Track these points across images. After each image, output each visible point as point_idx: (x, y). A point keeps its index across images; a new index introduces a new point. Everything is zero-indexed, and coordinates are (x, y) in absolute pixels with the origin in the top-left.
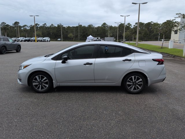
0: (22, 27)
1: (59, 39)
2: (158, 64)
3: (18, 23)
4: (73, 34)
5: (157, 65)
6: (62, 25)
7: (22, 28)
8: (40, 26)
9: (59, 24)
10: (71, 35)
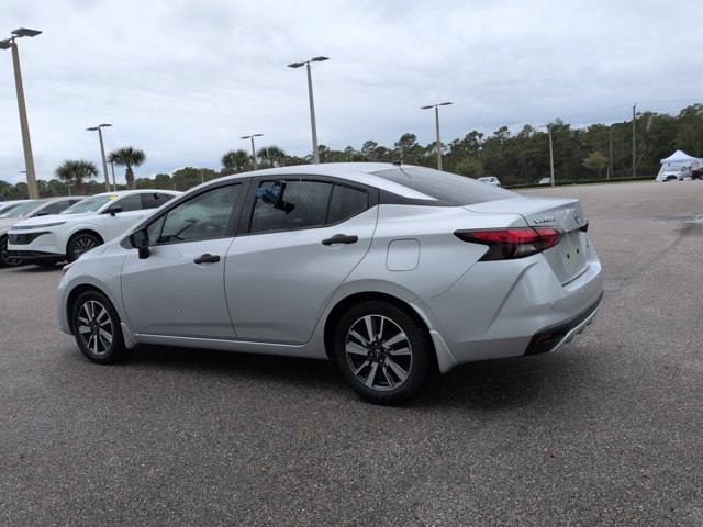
0: (425, 150)
1: (545, 181)
2: (484, 258)
3: (413, 137)
4: (606, 155)
5: (482, 259)
6: (565, 123)
7: (427, 154)
8: (485, 138)
9: (555, 123)
10: (595, 158)
